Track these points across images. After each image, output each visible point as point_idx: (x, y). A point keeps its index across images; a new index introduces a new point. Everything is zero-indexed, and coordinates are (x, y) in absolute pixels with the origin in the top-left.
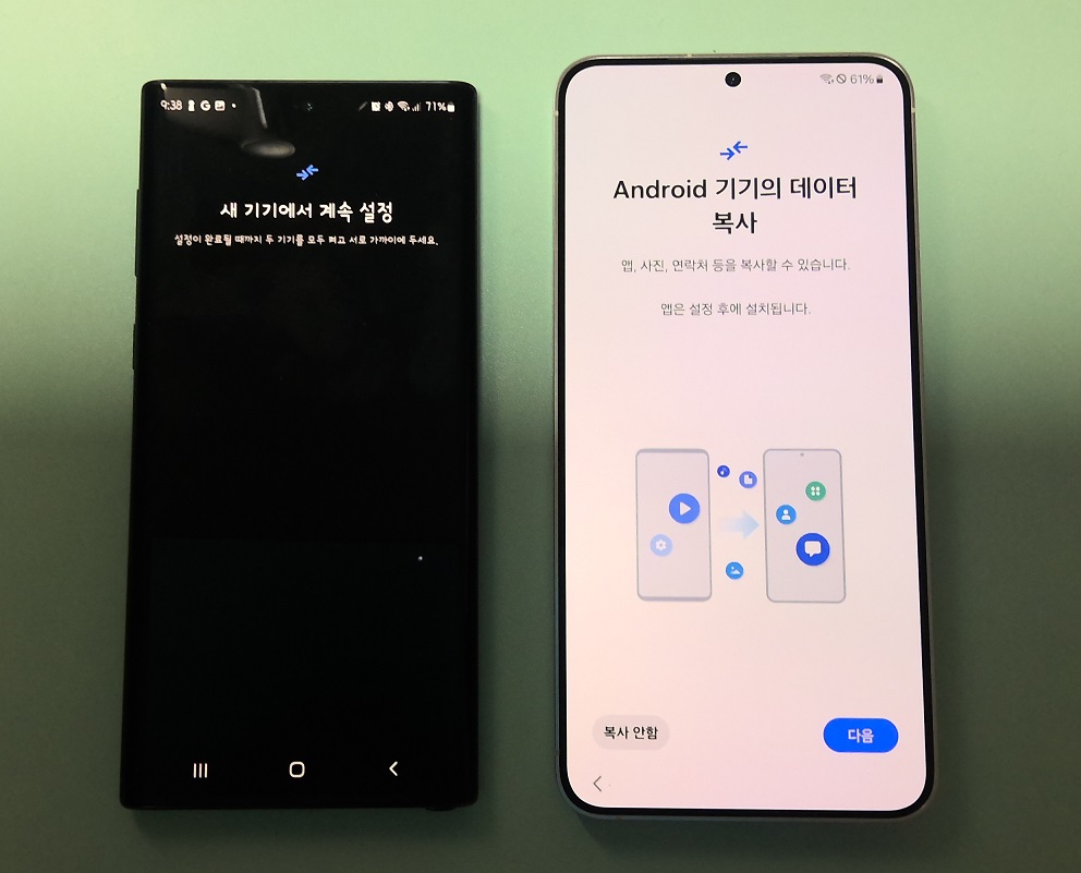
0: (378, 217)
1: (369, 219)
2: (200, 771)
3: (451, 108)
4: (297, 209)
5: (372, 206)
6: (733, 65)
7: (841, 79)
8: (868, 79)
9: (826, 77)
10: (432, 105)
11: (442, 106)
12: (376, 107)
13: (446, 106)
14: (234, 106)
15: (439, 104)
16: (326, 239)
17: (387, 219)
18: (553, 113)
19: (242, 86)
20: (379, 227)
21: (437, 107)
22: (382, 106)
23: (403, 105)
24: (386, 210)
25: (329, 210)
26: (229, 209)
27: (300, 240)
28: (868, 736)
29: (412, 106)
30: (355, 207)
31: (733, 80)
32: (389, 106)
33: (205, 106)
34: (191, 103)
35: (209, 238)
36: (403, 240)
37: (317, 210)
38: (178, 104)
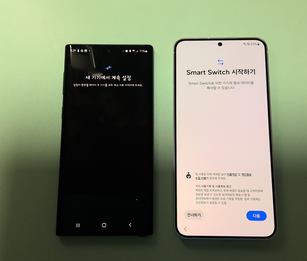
0: (127, 79)
1: (125, 80)
2: (78, 225)
3: (146, 51)
4: (106, 77)
5: (125, 76)
6: (220, 41)
7: (248, 44)
8: (255, 44)
9: (244, 44)
10: (141, 51)
12: (127, 51)
13: (145, 51)
14: (89, 51)
16: (113, 85)
17: (129, 80)
18: (173, 53)
20: (127, 82)
21: (143, 51)
22: (128, 51)
23: (134, 51)
24: (129, 78)
25: (114, 77)
26: (88, 77)
27: (106, 85)
28: (258, 216)
29: (136, 51)
30: (121, 77)
31: (220, 44)
32: (130, 51)
33: (82, 51)
34: (78, 50)
35: (82, 85)
36: (133, 85)
37: (111, 77)
38: (75, 50)
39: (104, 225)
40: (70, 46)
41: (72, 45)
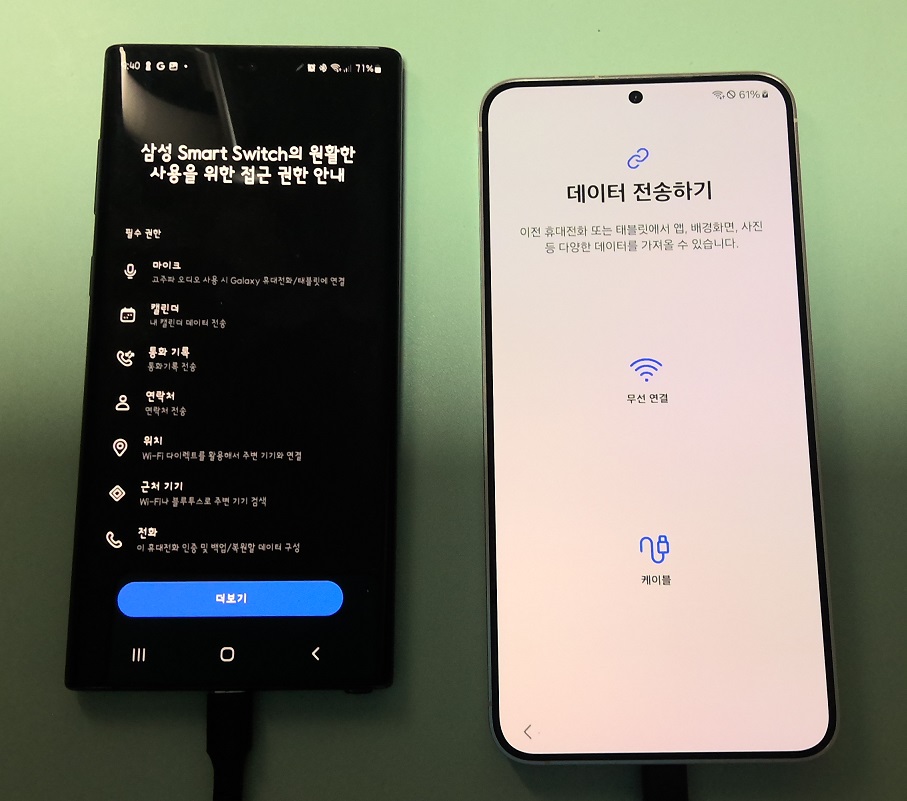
2: (139, 655)
3: (378, 70)
6: (635, 86)
7: (731, 94)
8: (756, 94)
10: (361, 67)
11: (370, 68)
12: (311, 68)
13: (374, 68)
14: (186, 66)
15: (368, 66)
18: (477, 129)
19: (198, 49)
21: (366, 69)
22: (317, 68)
23: (335, 67)
29: (343, 67)
31: (636, 97)
32: (323, 68)
33: (161, 66)
34: (148, 64)
38: (137, 66)
39: (227, 654)
40: (121, 49)
41: (127, 48)
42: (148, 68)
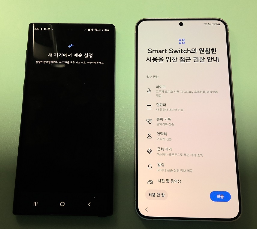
0: (89, 57)
1: (86, 57)
3: (108, 30)
4: (68, 55)
5: (87, 54)
6: (181, 21)
7: (209, 24)
8: (216, 24)
9: (205, 24)
10: (103, 30)
11: (106, 30)
12: (89, 30)
14: (52, 29)
16: (75, 62)
17: (91, 57)
18: (134, 32)
20: (89, 59)
22: (91, 30)
23: (96, 29)
24: (91, 55)
25: (76, 55)
26: (50, 55)
27: (68, 62)
29: (98, 30)
30: (83, 54)
31: (181, 24)
33: (45, 29)
34: (42, 28)
35: (44, 62)
36: (95, 63)
37: (73, 55)
38: (38, 29)
39: (62, 204)
40: (33, 24)
41: (35, 24)
42: (42, 30)
